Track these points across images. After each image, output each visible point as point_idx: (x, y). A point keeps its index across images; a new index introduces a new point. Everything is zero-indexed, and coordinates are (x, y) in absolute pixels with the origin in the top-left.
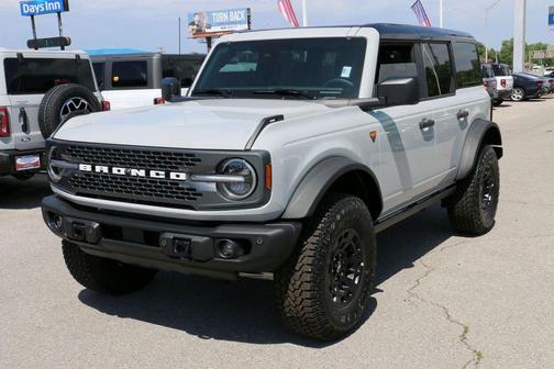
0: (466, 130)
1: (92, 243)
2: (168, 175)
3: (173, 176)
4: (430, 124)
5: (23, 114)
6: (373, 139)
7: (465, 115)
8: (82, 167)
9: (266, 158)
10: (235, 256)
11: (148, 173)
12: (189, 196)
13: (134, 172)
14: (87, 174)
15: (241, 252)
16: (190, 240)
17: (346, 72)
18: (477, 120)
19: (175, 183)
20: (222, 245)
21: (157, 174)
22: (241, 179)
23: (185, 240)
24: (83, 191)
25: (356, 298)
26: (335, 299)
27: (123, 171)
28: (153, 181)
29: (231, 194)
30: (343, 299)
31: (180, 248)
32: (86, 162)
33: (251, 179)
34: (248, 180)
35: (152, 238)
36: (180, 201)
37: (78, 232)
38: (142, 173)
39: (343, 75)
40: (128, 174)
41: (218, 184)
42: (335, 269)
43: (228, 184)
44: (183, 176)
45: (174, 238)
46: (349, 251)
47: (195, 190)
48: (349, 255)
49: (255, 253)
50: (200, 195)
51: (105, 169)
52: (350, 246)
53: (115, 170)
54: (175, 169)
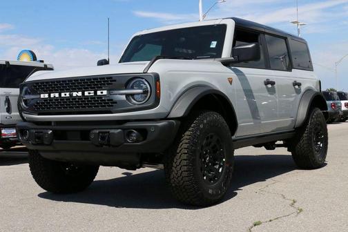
0: (301, 95)
1: (47, 145)
2: (95, 93)
3: (99, 93)
4: (273, 83)
5: (8, 101)
6: (231, 82)
7: (299, 85)
8: (42, 96)
9: (157, 77)
10: (137, 141)
11: (83, 94)
12: (109, 105)
13: (75, 94)
14: (45, 99)
15: (141, 138)
16: (109, 132)
17: (214, 44)
18: (309, 90)
19: (100, 97)
20: (129, 134)
21: (89, 93)
22: (140, 91)
23: (106, 132)
24: (43, 111)
25: (220, 180)
26: (205, 178)
27: (68, 94)
28: (87, 98)
29: (135, 102)
30: (211, 180)
31: (103, 138)
32: (45, 92)
33: (147, 92)
34: (145, 92)
35: (85, 135)
36: (103, 109)
37: (39, 138)
38: (80, 94)
39: (211, 46)
40: (71, 95)
41: (127, 95)
42: (205, 159)
43: (133, 95)
44: (105, 92)
45: (99, 132)
46: (214, 150)
47: (112, 100)
48: (215, 152)
49: (150, 138)
50: (116, 103)
51: (57, 95)
52: (215, 146)
53: (63, 95)
54: (100, 88)
